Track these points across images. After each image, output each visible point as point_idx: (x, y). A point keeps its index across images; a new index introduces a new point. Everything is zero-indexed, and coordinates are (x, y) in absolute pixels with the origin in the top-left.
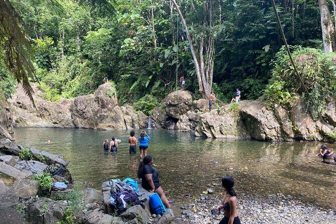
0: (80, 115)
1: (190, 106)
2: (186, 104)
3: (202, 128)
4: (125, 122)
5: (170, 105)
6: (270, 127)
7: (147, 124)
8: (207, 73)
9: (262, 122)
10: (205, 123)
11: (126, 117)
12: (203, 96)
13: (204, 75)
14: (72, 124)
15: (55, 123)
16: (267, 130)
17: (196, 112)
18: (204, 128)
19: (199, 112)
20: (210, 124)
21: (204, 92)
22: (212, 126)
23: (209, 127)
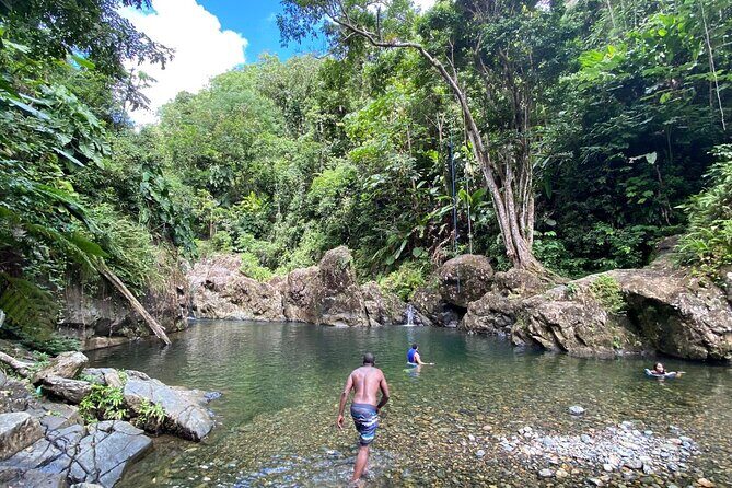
0: (296, 300)
1: (490, 282)
2: (481, 280)
3: (531, 329)
4: (367, 312)
5: (450, 282)
6: (720, 330)
7: (406, 317)
8: (522, 219)
9: (694, 317)
10: (536, 319)
11: (368, 304)
12: (516, 264)
13: (515, 224)
14: (282, 316)
15: (257, 314)
16: (712, 337)
17: (506, 295)
18: (534, 329)
19: (511, 296)
20: (551, 320)
21: (517, 256)
22: (557, 325)
23: (550, 327)
